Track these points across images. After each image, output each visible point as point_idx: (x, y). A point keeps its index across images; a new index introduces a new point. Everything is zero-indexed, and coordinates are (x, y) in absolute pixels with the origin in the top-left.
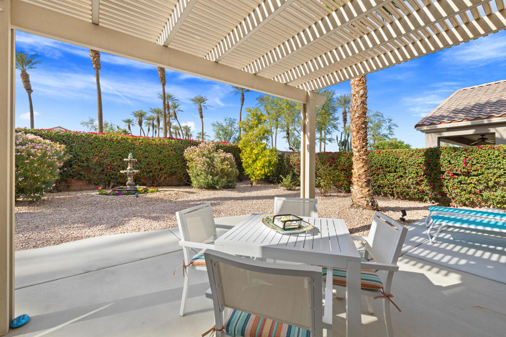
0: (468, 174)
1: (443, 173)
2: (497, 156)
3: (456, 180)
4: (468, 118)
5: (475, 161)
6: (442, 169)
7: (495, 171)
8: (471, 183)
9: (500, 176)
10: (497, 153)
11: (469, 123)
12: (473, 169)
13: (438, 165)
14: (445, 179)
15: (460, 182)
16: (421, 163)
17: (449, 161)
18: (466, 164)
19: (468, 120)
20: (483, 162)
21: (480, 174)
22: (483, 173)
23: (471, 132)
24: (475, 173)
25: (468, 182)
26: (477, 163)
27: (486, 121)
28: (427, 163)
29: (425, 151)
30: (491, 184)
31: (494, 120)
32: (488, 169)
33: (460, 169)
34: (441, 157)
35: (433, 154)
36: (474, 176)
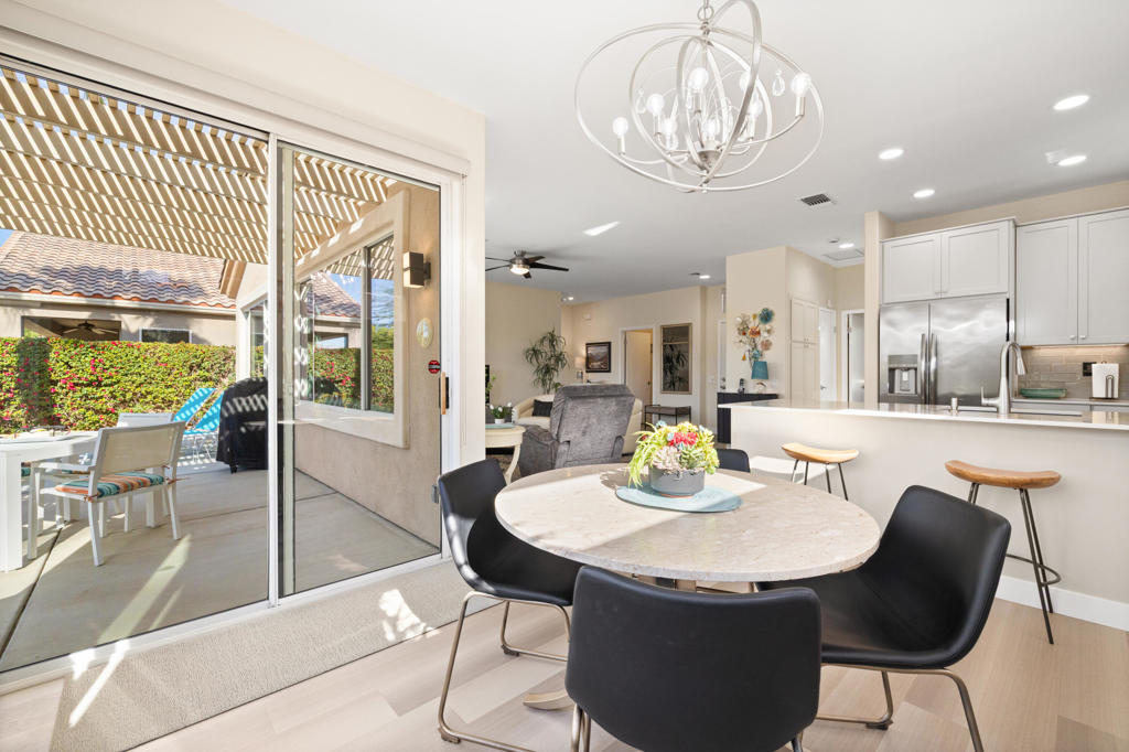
0: (98, 383)
1: (55, 383)
2: (137, 358)
3: (78, 394)
4: (81, 291)
5: (108, 364)
6: (53, 377)
7: (135, 378)
8: (101, 397)
9: (141, 384)
10: (136, 353)
11: (82, 301)
12: (105, 375)
13: (44, 370)
14: (58, 394)
15: (86, 396)
16: (9, 366)
17: (67, 363)
18: (94, 367)
19: (80, 295)
20: (119, 365)
21: (115, 383)
22: (119, 382)
23: (84, 315)
24: (109, 381)
25: (98, 395)
26: (112, 366)
27: (108, 303)
28: (24, 367)
29: (17, 343)
30: (129, 396)
31: (119, 303)
32: (126, 375)
33: (86, 376)
34: (52, 355)
35: (35, 349)
36: (106, 385)
